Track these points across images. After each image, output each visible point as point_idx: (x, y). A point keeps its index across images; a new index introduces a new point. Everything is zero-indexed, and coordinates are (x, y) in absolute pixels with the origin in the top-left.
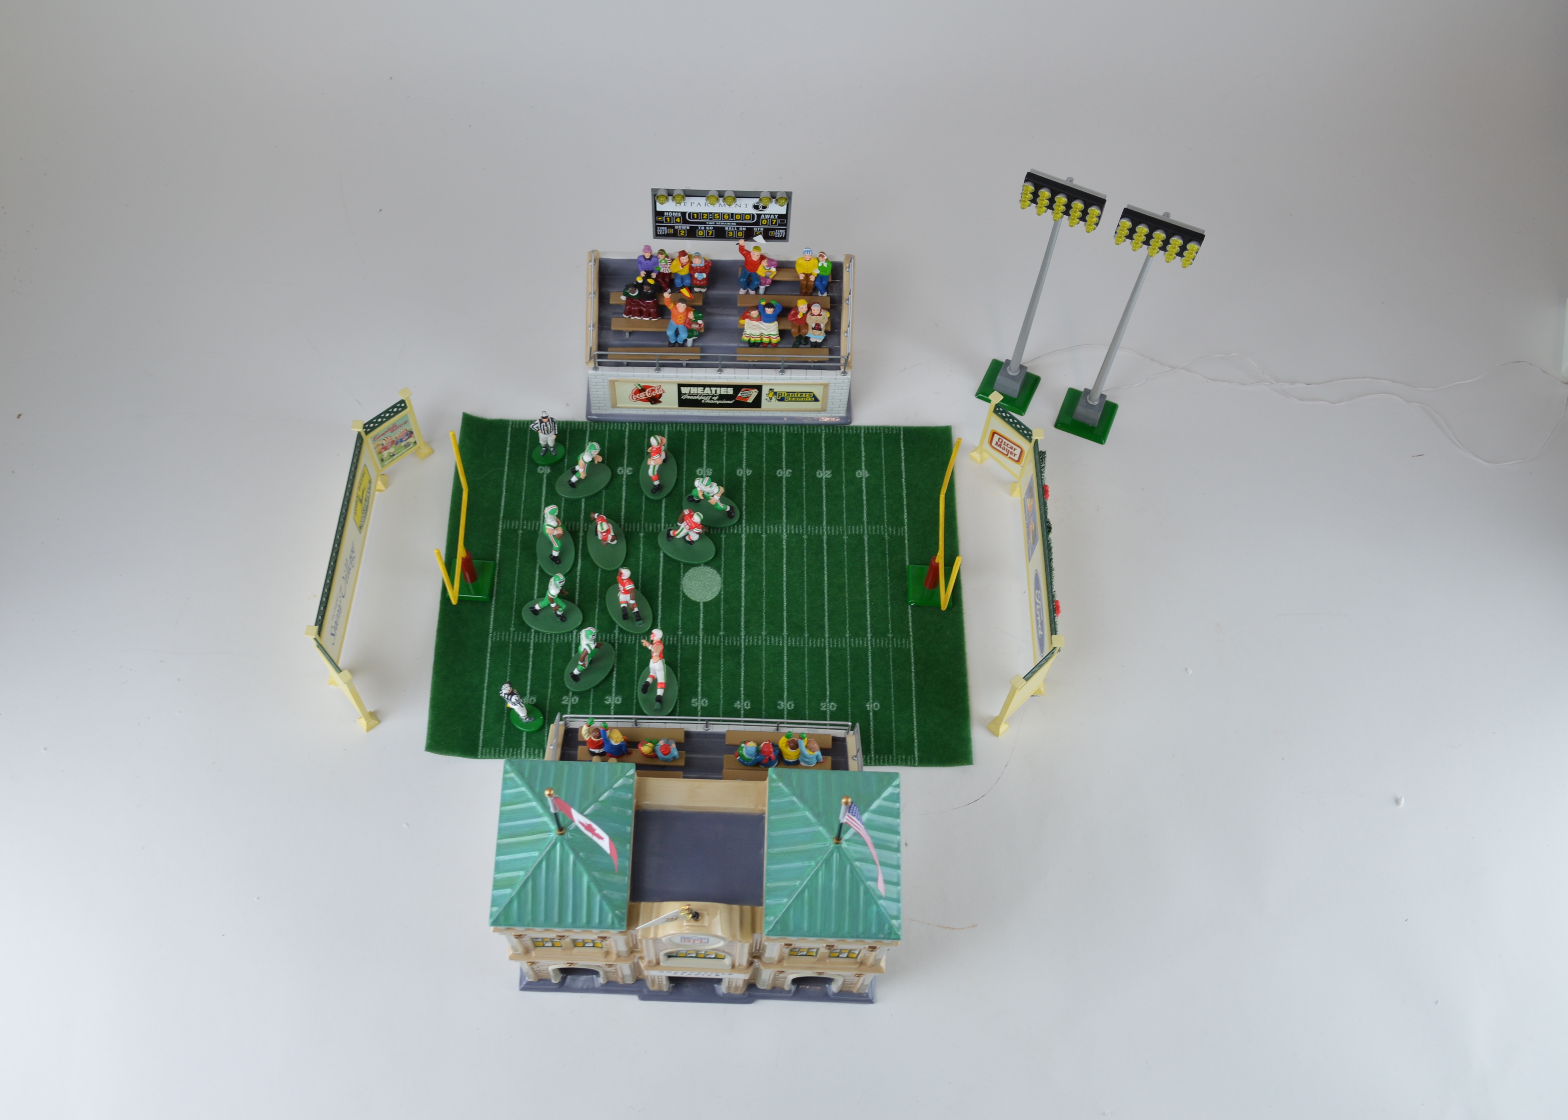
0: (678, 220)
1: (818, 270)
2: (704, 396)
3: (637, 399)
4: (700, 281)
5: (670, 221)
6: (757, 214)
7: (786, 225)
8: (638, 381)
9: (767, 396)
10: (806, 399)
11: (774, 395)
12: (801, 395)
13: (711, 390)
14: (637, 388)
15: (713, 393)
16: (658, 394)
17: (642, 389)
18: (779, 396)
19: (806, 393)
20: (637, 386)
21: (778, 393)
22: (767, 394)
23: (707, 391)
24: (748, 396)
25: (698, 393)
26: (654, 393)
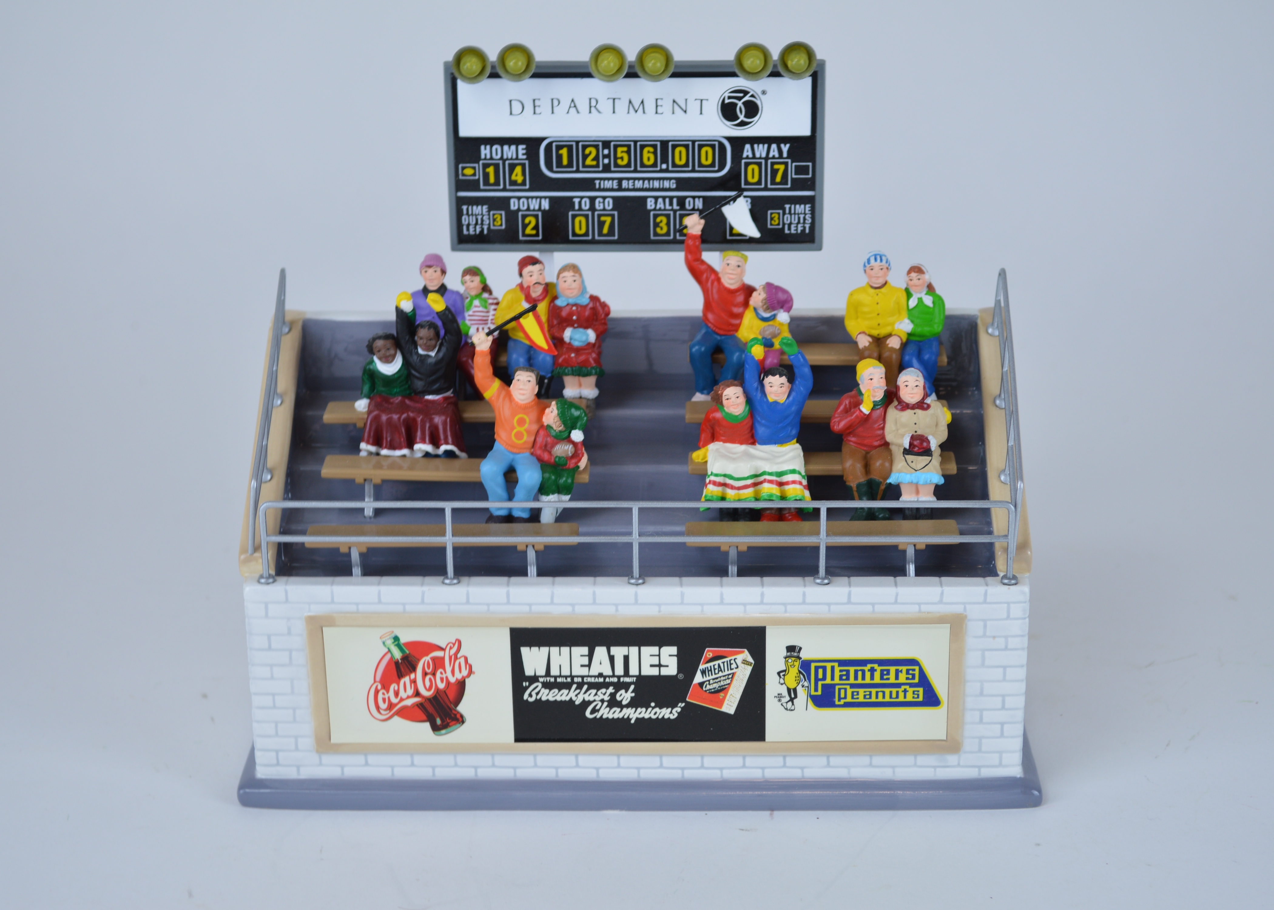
0: (518, 175)
1: (907, 321)
2: (591, 686)
3: (391, 706)
4: (578, 350)
5: (497, 183)
6: (732, 140)
7: (811, 184)
8: (393, 635)
9: (779, 682)
10: (897, 692)
11: (802, 676)
12: (882, 678)
13: (612, 659)
14: (388, 657)
15: (617, 673)
16: (452, 680)
17: (405, 661)
18: (817, 680)
19: (900, 668)
20: (389, 651)
21: (813, 665)
22: (781, 674)
23: (601, 664)
24: (723, 684)
25: (573, 674)
26: (442, 680)
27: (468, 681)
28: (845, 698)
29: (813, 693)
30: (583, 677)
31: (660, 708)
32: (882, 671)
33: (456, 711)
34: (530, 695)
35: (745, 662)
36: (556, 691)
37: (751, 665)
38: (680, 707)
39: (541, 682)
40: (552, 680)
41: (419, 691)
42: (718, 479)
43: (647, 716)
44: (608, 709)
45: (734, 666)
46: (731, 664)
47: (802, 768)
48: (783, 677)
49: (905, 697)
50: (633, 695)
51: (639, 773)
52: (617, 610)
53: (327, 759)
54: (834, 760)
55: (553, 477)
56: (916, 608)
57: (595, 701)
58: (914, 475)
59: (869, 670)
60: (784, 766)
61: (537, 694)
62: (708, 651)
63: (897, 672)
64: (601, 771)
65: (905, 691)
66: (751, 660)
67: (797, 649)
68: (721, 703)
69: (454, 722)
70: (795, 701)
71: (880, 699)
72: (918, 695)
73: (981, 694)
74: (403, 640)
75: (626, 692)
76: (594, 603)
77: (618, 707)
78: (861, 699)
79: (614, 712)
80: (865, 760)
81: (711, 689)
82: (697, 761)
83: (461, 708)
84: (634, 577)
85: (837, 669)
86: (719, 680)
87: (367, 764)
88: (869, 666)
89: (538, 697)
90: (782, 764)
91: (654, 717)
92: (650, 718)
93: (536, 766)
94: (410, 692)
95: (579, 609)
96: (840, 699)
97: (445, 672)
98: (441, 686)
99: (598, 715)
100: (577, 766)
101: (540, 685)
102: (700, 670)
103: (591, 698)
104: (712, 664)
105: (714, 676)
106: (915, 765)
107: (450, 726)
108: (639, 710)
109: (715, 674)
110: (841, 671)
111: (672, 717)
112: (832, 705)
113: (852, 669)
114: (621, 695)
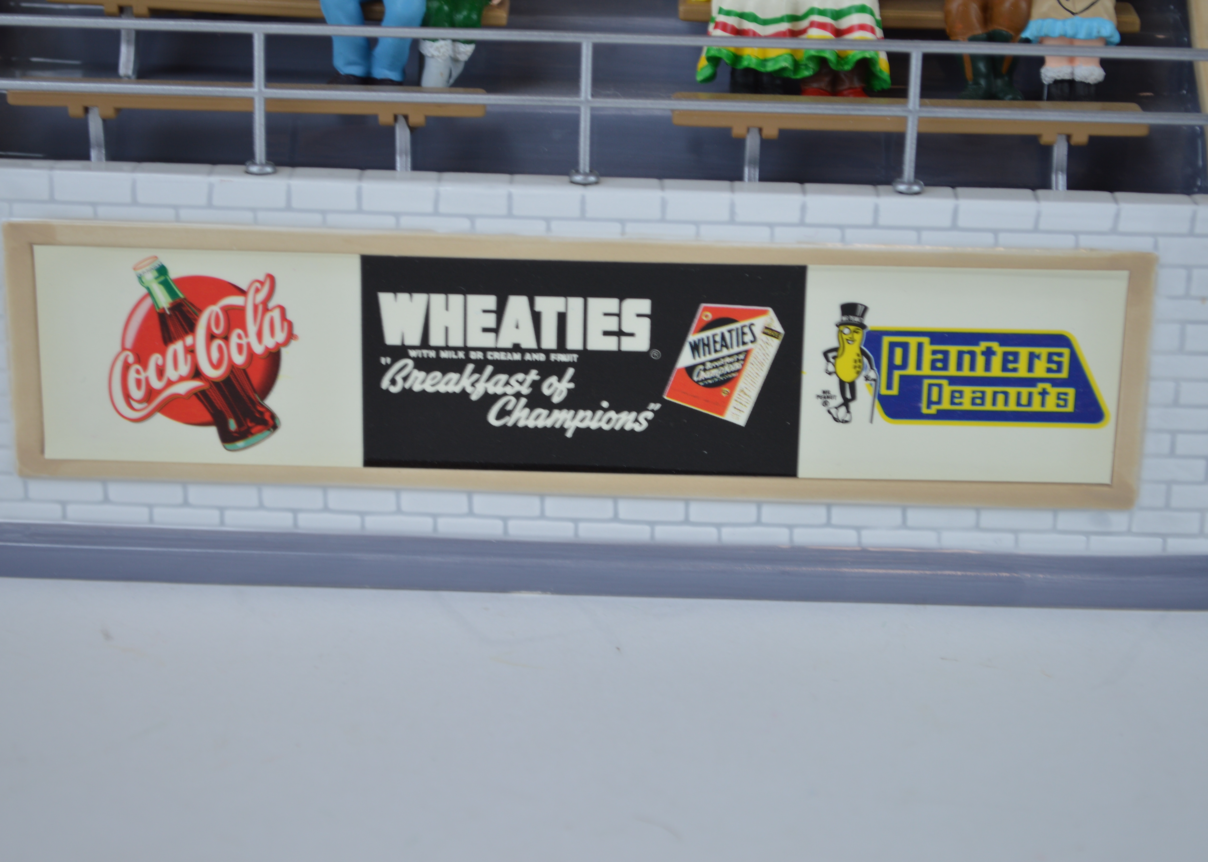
2: (502, 367)
3: (151, 394)
8: (156, 264)
9: (827, 370)
10: (1030, 395)
11: (865, 360)
12: (1005, 369)
13: (536, 317)
14: (147, 303)
15: (545, 345)
16: (259, 349)
17: (177, 313)
18: (892, 367)
19: (1036, 350)
20: (150, 294)
21: (886, 341)
22: (831, 355)
23: (517, 327)
24: (729, 371)
25: (470, 344)
26: (240, 347)
27: (286, 353)
28: (939, 402)
29: (884, 391)
30: (484, 350)
31: (618, 412)
32: (1005, 354)
33: (263, 406)
34: (393, 382)
35: (769, 331)
36: (438, 374)
37: (777, 338)
38: (653, 411)
39: (413, 359)
40: (432, 354)
41: (200, 369)
42: (732, 21)
43: (594, 425)
44: (527, 410)
45: (748, 338)
46: (743, 333)
47: (858, 529)
48: (832, 360)
49: (1043, 404)
50: (572, 385)
51: (576, 529)
52: (549, 229)
53: (37, 488)
54: (915, 516)
55: (446, 8)
56: (1068, 241)
57: (505, 394)
58: (1069, 22)
59: (983, 353)
60: (828, 524)
61: (405, 379)
62: (706, 309)
63: (1032, 357)
64: (511, 523)
65: (1044, 393)
66: (778, 327)
67: (860, 310)
68: (723, 404)
69: (259, 427)
70: (853, 405)
71: (1000, 407)
72: (1065, 400)
73: (1176, 403)
74: (174, 273)
75: (560, 380)
76: (510, 215)
77: (544, 408)
78: (967, 405)
79: (538, 417)
80: (968, 517)
81: (706, 379)
82: (676, 510)
83: (273, 402)
84: (581, 171)
85: (928, 348)
86: (722, 362)
87: (106, 500)
88: (984, 345)
89: (407, 386)
90: (824, 520)
91: (606, 427)
92: (600, 429)
93: (399, 511)
94: (184, 369)
95: (484, 226)
96: (930, 403)
97: (247, 335)
98: (239, 360)
99: (510, 421)
100: (471, 513)
101: (410, 363)
102: (690, 343)
103: (499, 390)
104: (709, 333)
105: (714, 356)
106: (1054, 530)
107: (252, 434)
108: (581, 413)
109: (716, 351)
110: (934, 352)
111: (638, 428)
112: (915, 414)
113: (953, 350)
114: (550, 386)
